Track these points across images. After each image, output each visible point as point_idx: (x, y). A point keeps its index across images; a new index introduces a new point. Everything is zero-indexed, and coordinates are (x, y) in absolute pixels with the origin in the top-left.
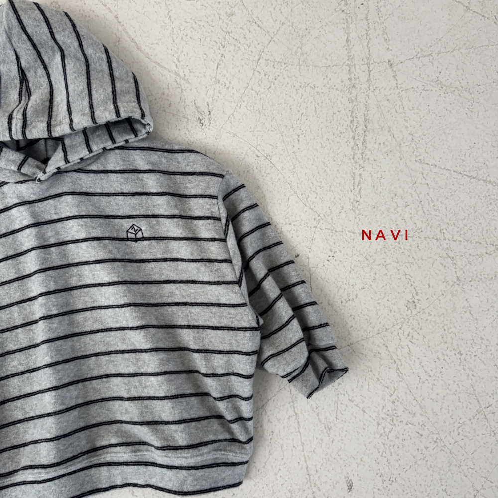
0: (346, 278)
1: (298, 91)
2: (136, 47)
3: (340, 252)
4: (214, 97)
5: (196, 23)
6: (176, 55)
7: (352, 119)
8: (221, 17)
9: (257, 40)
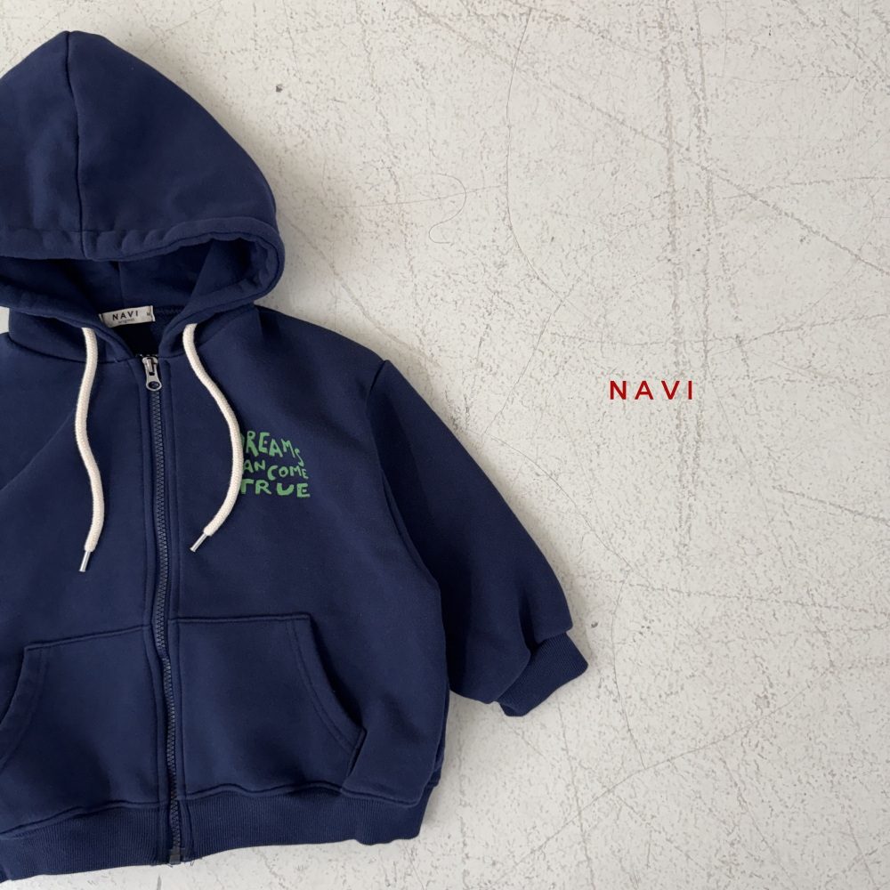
0: (668, 659)
1: (599, 380)
2: (361, 312)
3: (660, 621)
4: (475, 387)
5: (450, 277)
6: (420, 326)
7: (678, 422)
8: (487, 268)
9: (539, 305)
